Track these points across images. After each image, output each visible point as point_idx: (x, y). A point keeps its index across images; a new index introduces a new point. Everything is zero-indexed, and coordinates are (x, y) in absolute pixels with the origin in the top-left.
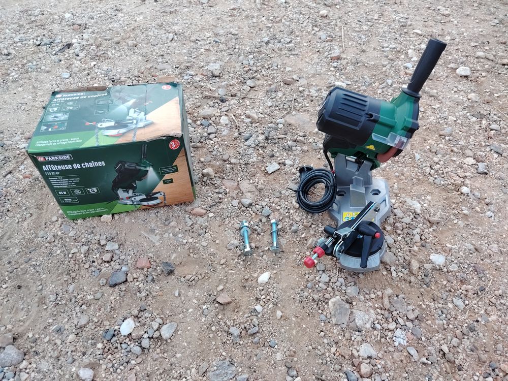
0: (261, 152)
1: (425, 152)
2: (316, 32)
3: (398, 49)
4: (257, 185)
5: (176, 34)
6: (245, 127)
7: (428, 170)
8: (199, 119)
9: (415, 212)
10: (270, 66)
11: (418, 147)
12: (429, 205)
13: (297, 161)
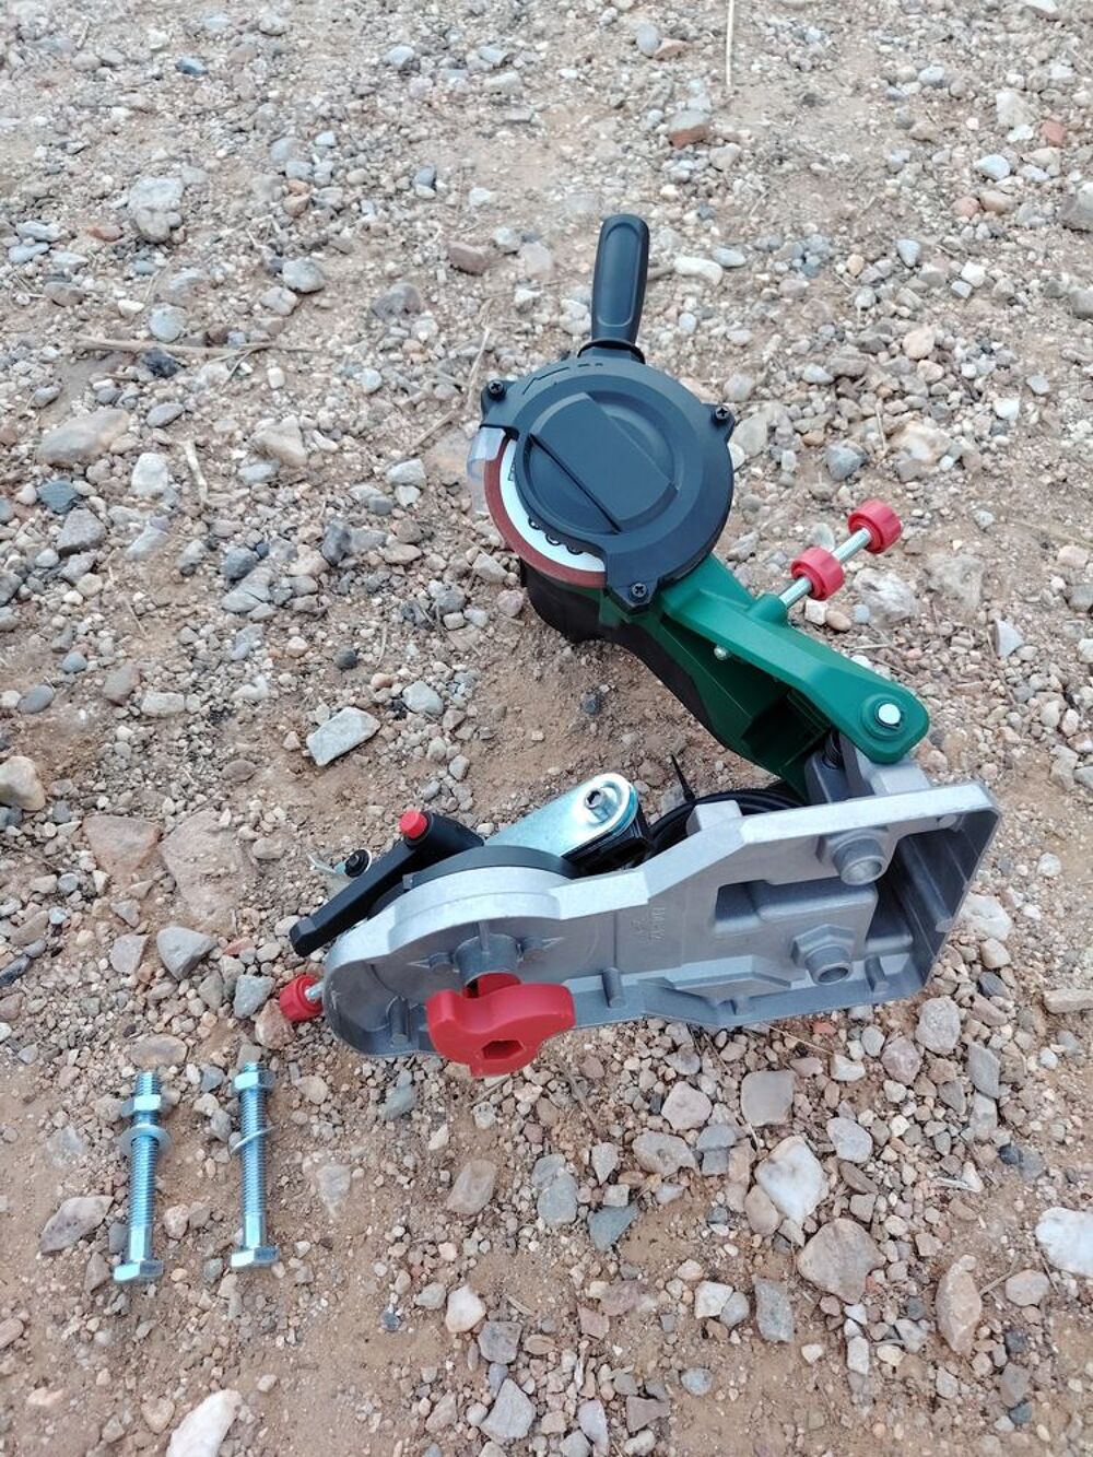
0: (298, 643)
1: (1044, 607)
2: (621, 12)
3: (956, 88)
4: (251, 834)
5: (20, 38)
6: (240, 508)
7: (1052, 708)
8: (36, 470)
9: (981, 957)
10: (403, 182)
11: (1014, 585)
12: (1049, 910)
13: (462, 689)
